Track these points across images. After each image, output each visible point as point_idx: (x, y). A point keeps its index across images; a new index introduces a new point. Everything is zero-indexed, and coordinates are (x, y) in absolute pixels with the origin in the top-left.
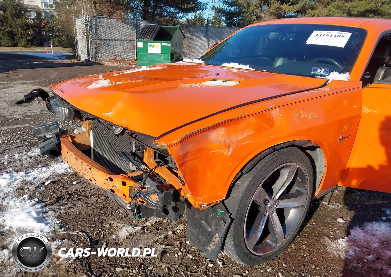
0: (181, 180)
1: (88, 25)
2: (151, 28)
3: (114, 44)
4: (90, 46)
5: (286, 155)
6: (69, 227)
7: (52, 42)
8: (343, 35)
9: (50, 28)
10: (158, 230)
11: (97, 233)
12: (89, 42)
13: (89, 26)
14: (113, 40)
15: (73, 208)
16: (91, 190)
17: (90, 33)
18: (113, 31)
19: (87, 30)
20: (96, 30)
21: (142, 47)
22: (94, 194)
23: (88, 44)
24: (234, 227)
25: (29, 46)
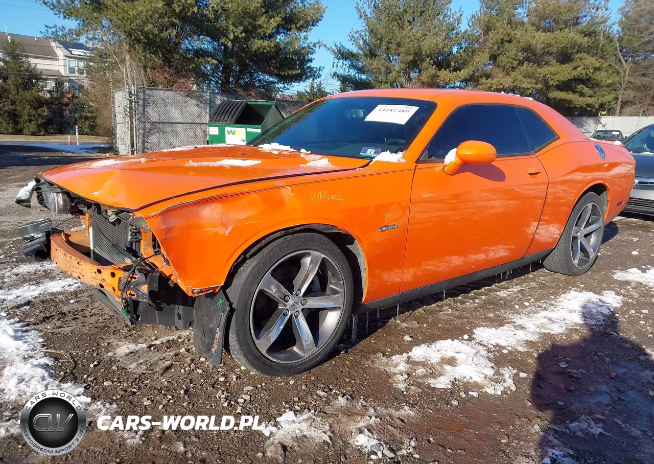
0: (164, 258)
1: (133, 100)
2: (232, 105)
3: (174, 129)
4: (136, 133)
5: (302, 241)
6: (54, 346)
7: (79, 128)
8: (408, 110)
9: (77, 105)
10: (168, 348)
11: (90, 351)
12: (134, 126)
13: (135, 102)
14: (172, 123)
15: (64, 327)
16: (92, 309)
17: (135, 112)
18: (172, 109)
19: (131, 108)
20: (144, 107)
21: (217, 133)
22: (95, 314)
23: (132, 129)
24: (236, 319)
25: (42, 133)
